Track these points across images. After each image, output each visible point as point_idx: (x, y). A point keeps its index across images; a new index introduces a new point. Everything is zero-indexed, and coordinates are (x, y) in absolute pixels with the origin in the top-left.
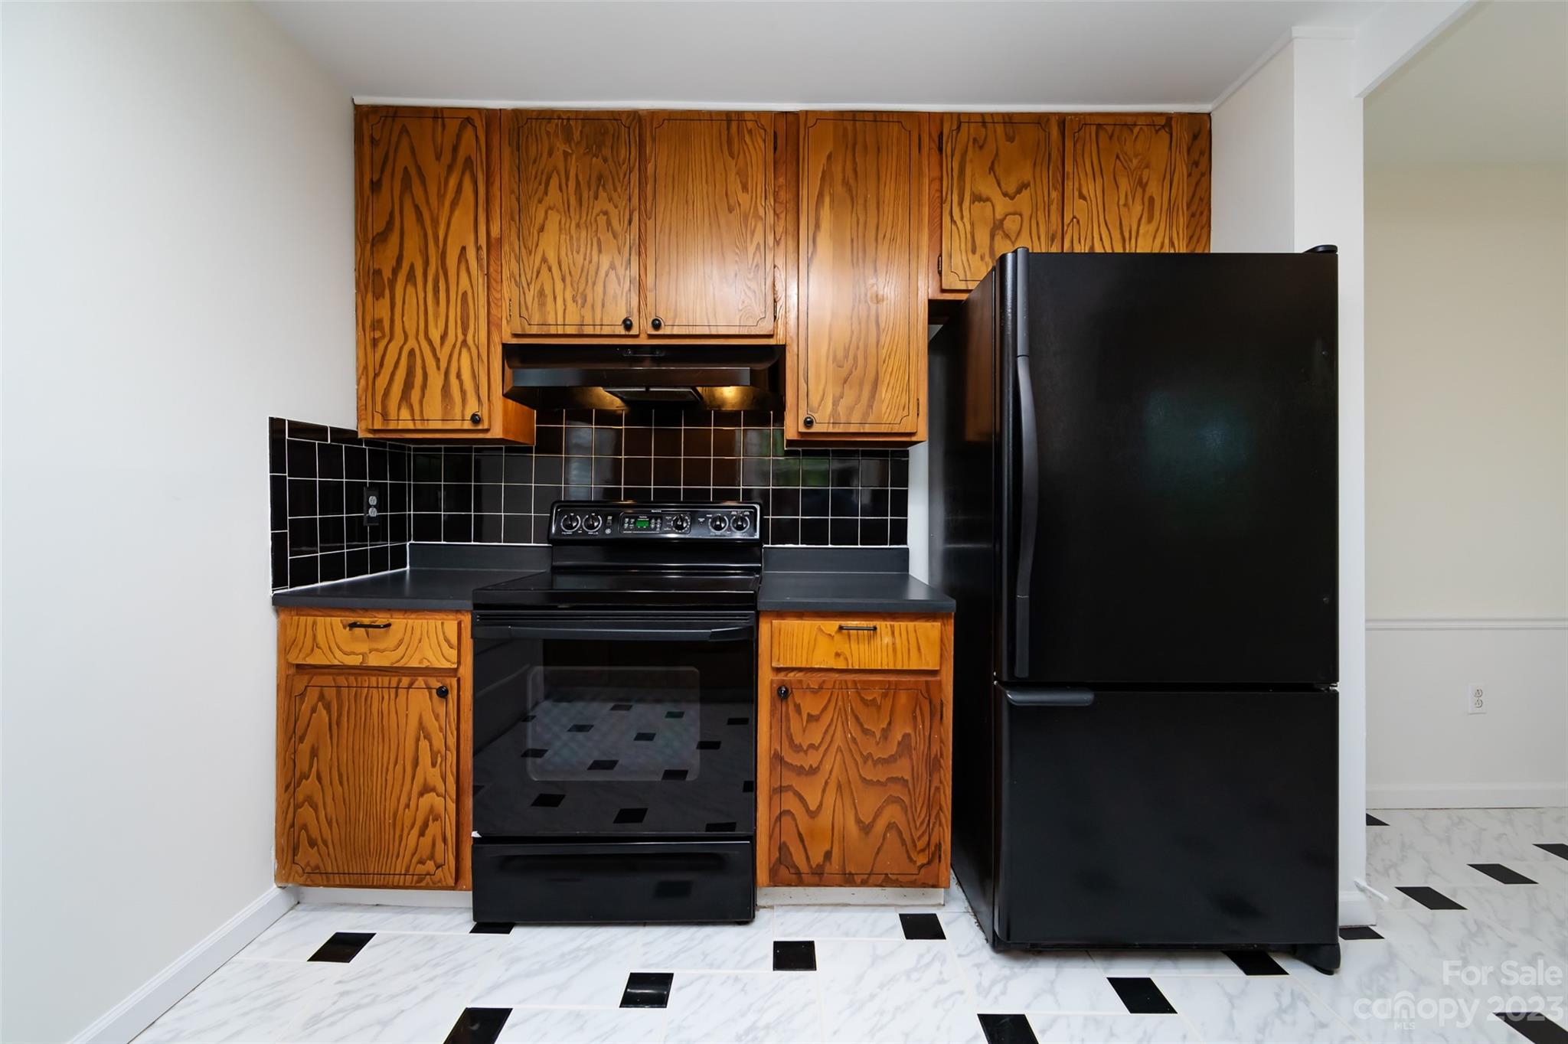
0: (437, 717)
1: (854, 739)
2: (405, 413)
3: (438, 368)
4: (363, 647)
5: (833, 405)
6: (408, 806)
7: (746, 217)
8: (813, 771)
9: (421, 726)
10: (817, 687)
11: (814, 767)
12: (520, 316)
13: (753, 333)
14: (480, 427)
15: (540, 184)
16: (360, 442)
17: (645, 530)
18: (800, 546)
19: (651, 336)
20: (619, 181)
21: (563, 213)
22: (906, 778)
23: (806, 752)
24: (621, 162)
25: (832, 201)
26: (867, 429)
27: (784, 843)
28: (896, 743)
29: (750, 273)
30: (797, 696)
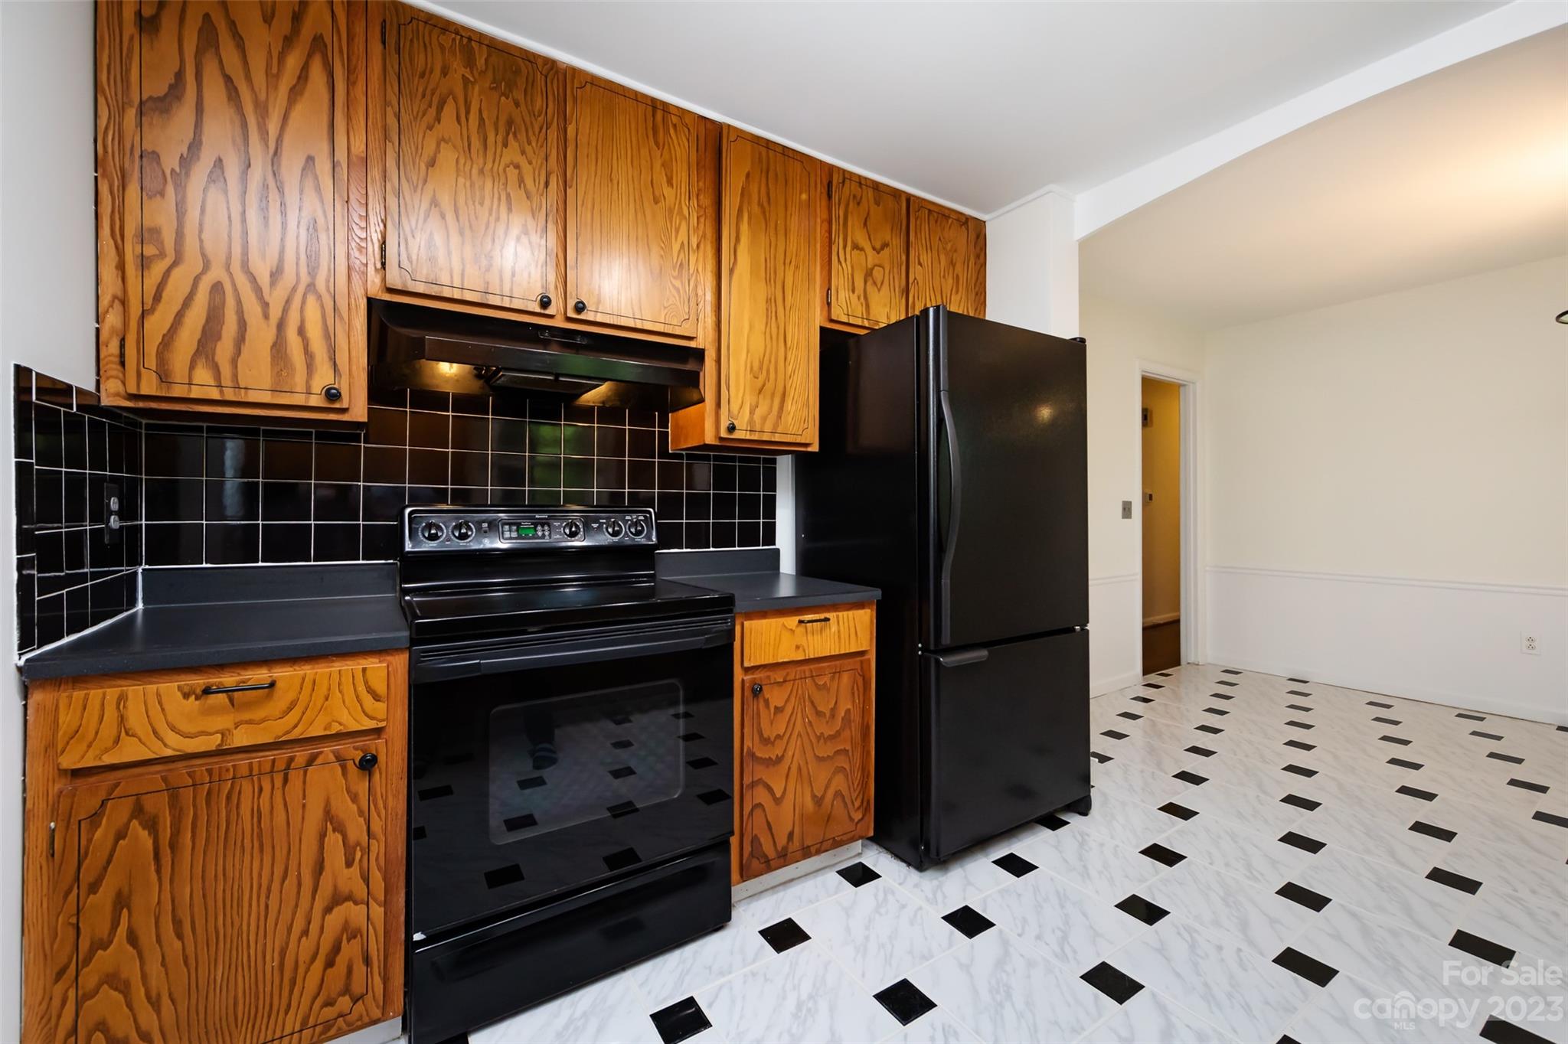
0: (354, 798)
1: (810, 722)
2: (203, 375)
3: (266, 316)
4: (224, 721)
5: (750, 413)
6: (305, 932)
7: (671, 211)
8: (779, 760)
9: (328, 815)
10: (782, 680)
11: (780, 755)
12: (399, 266)
13: (677, 333)
14: (337, 406)
15: (430, 106)
17: (530, 538)
18: (685, 550)
19: (569, 320)
20: (534, 133)
21: (461, 150)
22: (847, 748)
23: (773, 743)
24: (536, 114)
25: (750, 218)
26: (777, 438)
27: (756, 835)
28: (840, 719)
29: (675, 271)
30: (767, 693)
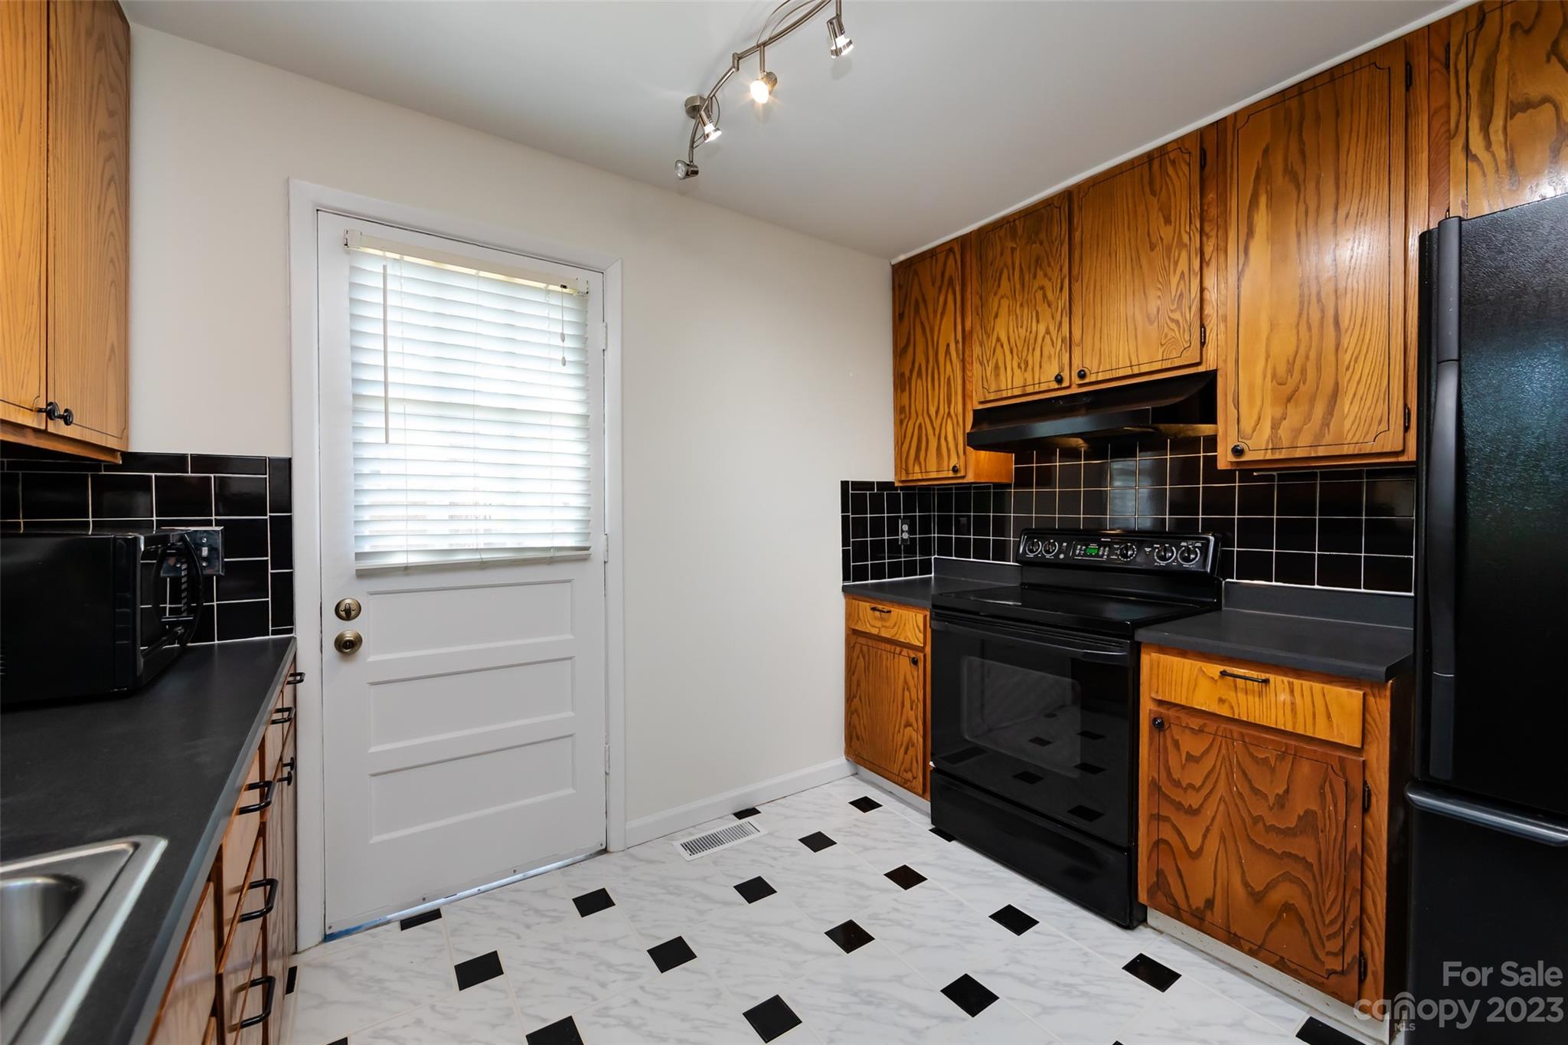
0: (913, 677)
1: (1240, 794)
2: (917, 469)
3: (934, 434)
4: (879, 624)
5: (1272, 428)
6: (899, 731)
7: (1169, 249)
8: (1193, 812)
9: (906, 682)
10: (1197, 729)
11: (1194, 807)
12: (983, 388)
13: (1176, 365)
14: (959, 475)
15: (995, 281)
16: (896, 489)
17: (1094, 556)
18: (1274, 583)
19: (1080, 386)
20: (1052, 257)
21: (1010, 298)
22: (1310, 860)
23: (1185, 790)
24: (1054, 239)
25: (1270, 199)
26: (1321, 452)
27: (1162, 870)
28: (1296, 817)
29: (1173, 304)
30: (1176, 732)
